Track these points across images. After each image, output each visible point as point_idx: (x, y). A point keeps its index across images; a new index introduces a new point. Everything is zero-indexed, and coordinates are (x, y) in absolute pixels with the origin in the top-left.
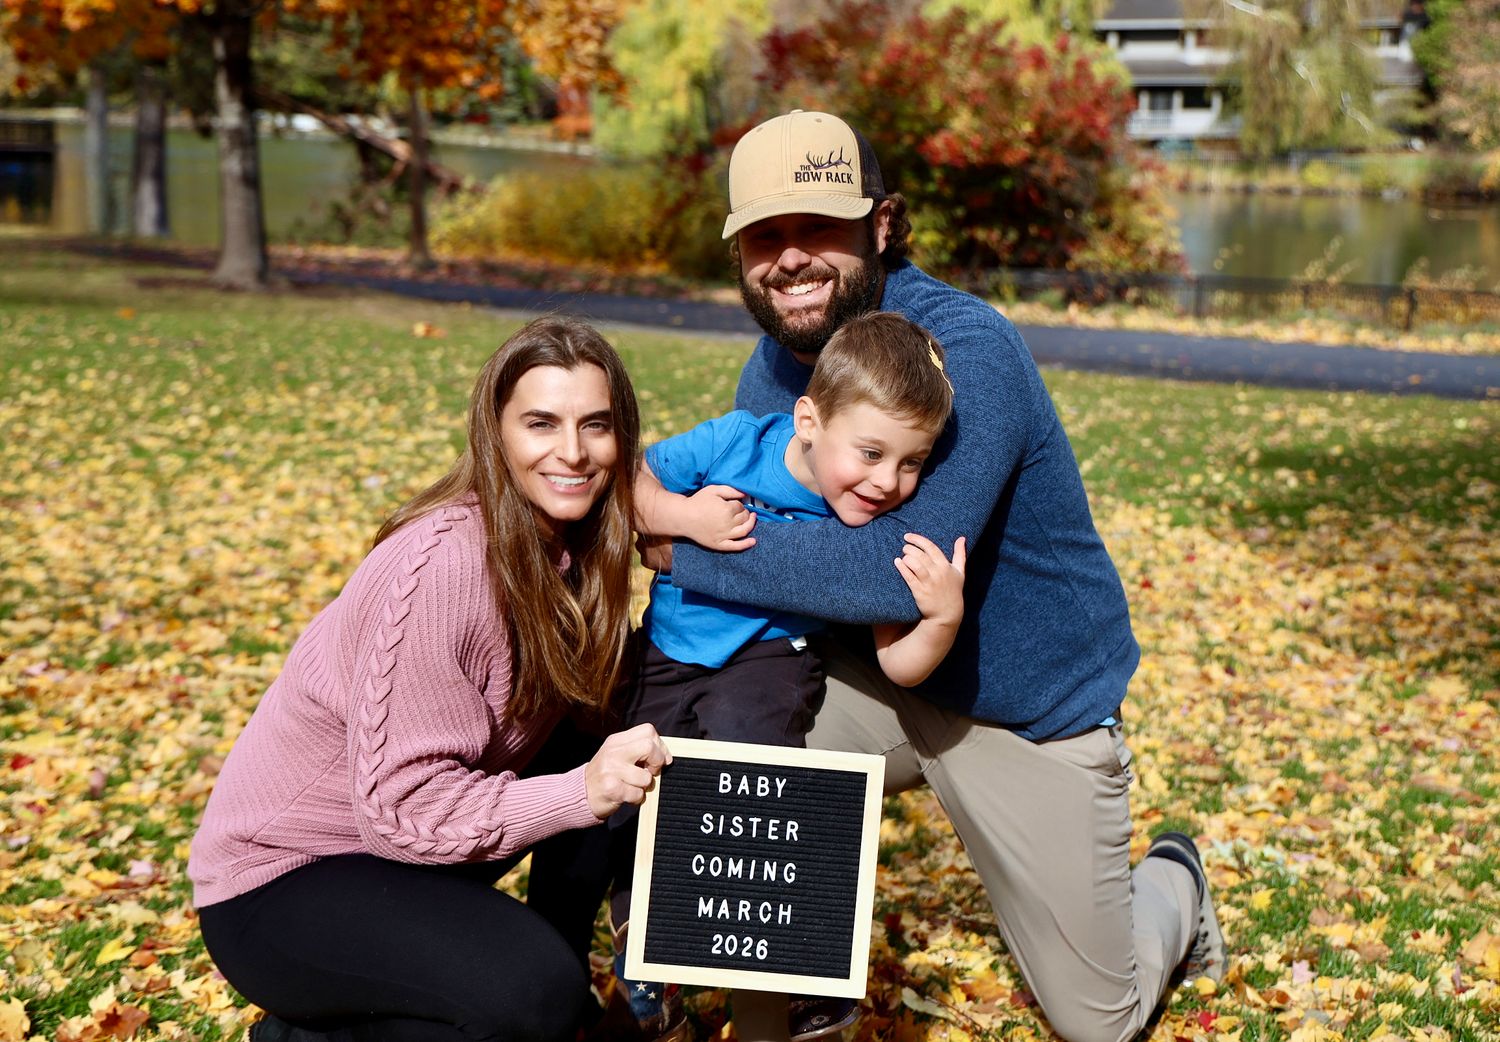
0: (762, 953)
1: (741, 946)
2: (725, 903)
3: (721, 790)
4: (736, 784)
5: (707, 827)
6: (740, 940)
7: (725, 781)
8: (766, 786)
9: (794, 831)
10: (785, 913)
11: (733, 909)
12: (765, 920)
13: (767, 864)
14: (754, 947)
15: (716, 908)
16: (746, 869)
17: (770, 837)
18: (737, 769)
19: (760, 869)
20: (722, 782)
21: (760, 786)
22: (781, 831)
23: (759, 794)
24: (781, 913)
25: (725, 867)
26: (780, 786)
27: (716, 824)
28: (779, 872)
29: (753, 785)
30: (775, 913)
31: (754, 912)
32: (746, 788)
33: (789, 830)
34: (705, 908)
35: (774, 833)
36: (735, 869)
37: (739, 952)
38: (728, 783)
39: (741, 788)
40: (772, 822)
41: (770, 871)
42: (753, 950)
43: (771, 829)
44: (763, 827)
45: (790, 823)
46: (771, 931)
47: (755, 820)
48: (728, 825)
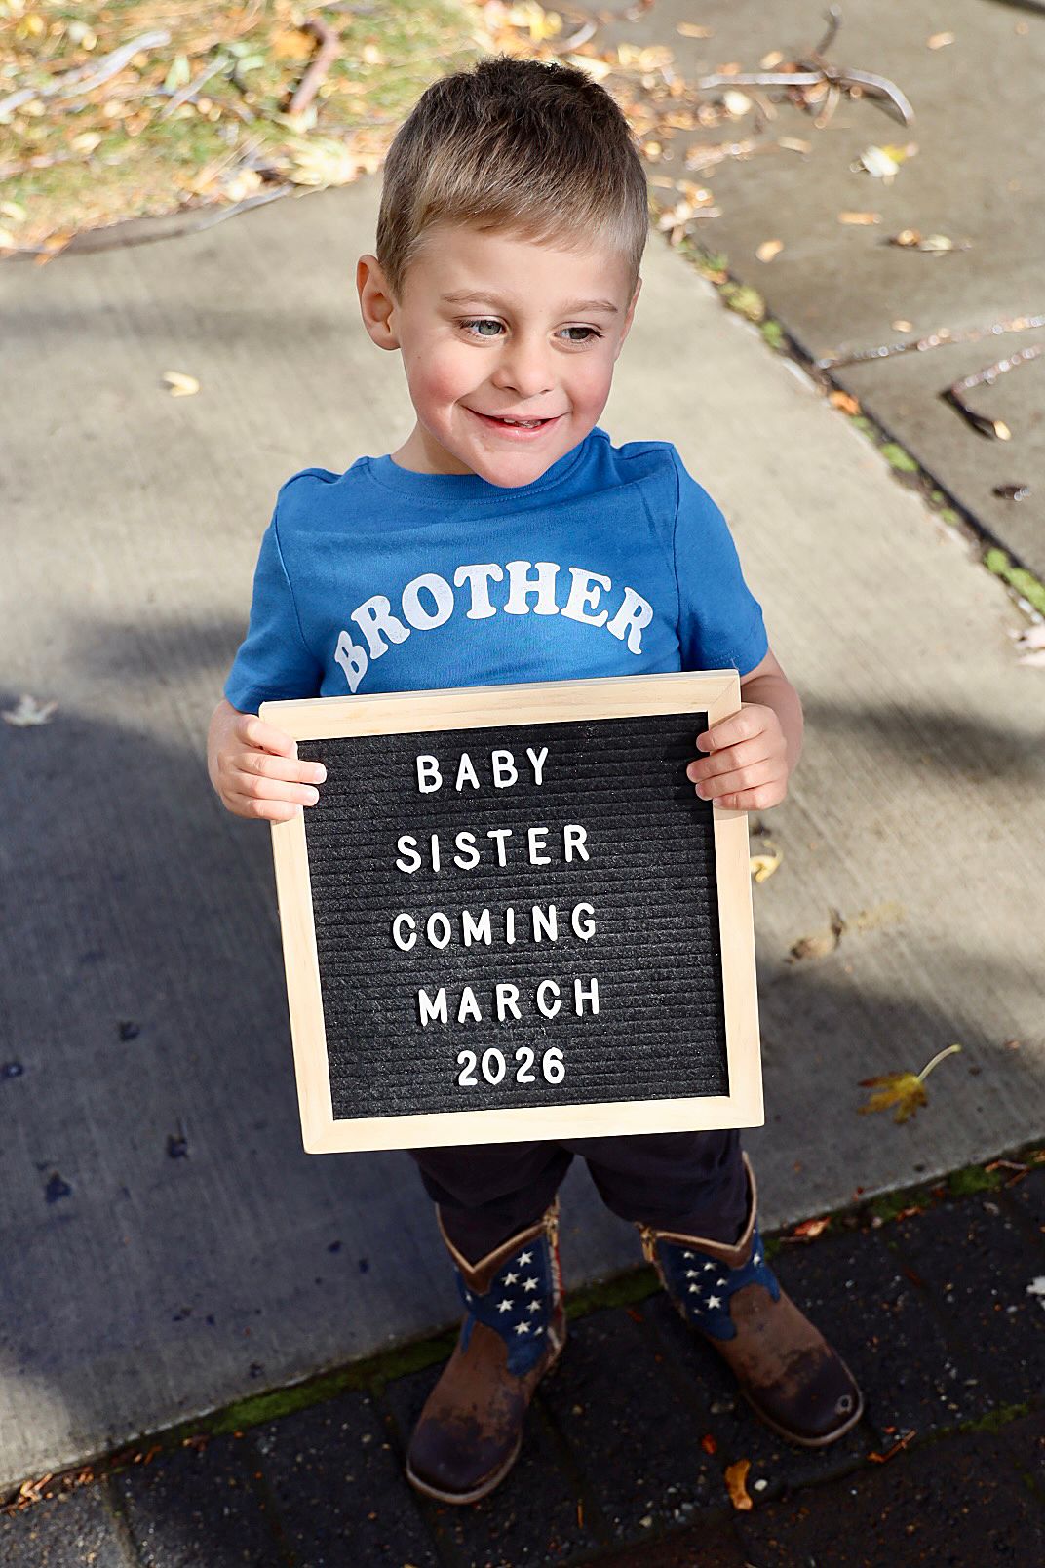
0: (554, 1072)
1: (514, 1065)
2: (468, 994)
3: (423, 788)
4: (450, 771)
5: (410, 861)
6: (510, 1054)
7: (428, 771)
8: (509, 767)
9: (580, 843)
10: (589, 995)
11: (488, 1002)
12: (550, 1014)
14: (539, 1063)
15: (454, 1005)
16: (499, 925)
17: (535, 860)
18: (449, 745)
19: (525, 924)
20: (423, 774)
21: (497, 768)
22: (555, 843)
23: (499, 783)
24: (580, 996)
25: (459, 929)
26: (538, 764)
27: (427, 855)
28: (565, 921)
29: (484, 770)
30: (569, 998)
31: (528, 1000)
32: (472, 777)
33: (569, 843)
34: (433, 1007)
35: (541, 853)
36: (478, 928)
37: (511, 1076)
38: (434, 772)
39: (461, 777)
40: (533, 832)
41: (546, 923)
42: (537, 1069)
43: (534, 845)
44: (518, 846)
45: (569, 829)
46: (567, 1030)
47: (500, 835)
48: (449, 850)
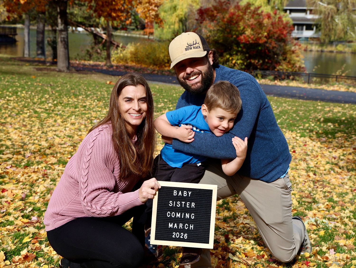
0: (186, 237)
1: (180, 235)
2: (176, 224)
3: (174, 195)
4: (178, 193)
5: (171, 204)
6: (180, 234)
7: (175, 192)
8: (186, 193)
9: (194, 205)
10: (192, 227)
11: (178, 226)
12: (186, 229)
13: (187, 214)
14: (184, 235)
15: (174, 225)
16: (181, 215)
17: (187, 207)
18: (178, 189)
19: (185, 215)
20: (174, 193)
21: (184, 193)
22: (190, 205)
23: (184, 196)
24: (191, 227)
25: (176, 215)
26: (190, 194)
27: (173, 204)
28: (190, 216)
29: (182, 193)
30: (189, 227)
31: (183, 226)
32: (181, 194)
33: (192, 205)
34: (171, 225)
35: (188, 206)
36: (178, 215)
37: (180, 237)
38: (176, 193)
39: (179, 194)
40: (188, 203)
41: (187, 216)
42: (183, 236)
43: (188, 205)
44: (185, 204)
45: (192, 203)
46: (188, 231)
47: (183, 203)
48: (176, 204)
